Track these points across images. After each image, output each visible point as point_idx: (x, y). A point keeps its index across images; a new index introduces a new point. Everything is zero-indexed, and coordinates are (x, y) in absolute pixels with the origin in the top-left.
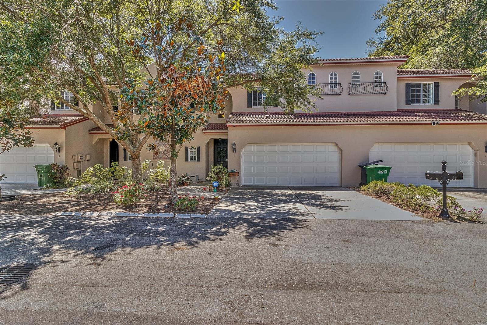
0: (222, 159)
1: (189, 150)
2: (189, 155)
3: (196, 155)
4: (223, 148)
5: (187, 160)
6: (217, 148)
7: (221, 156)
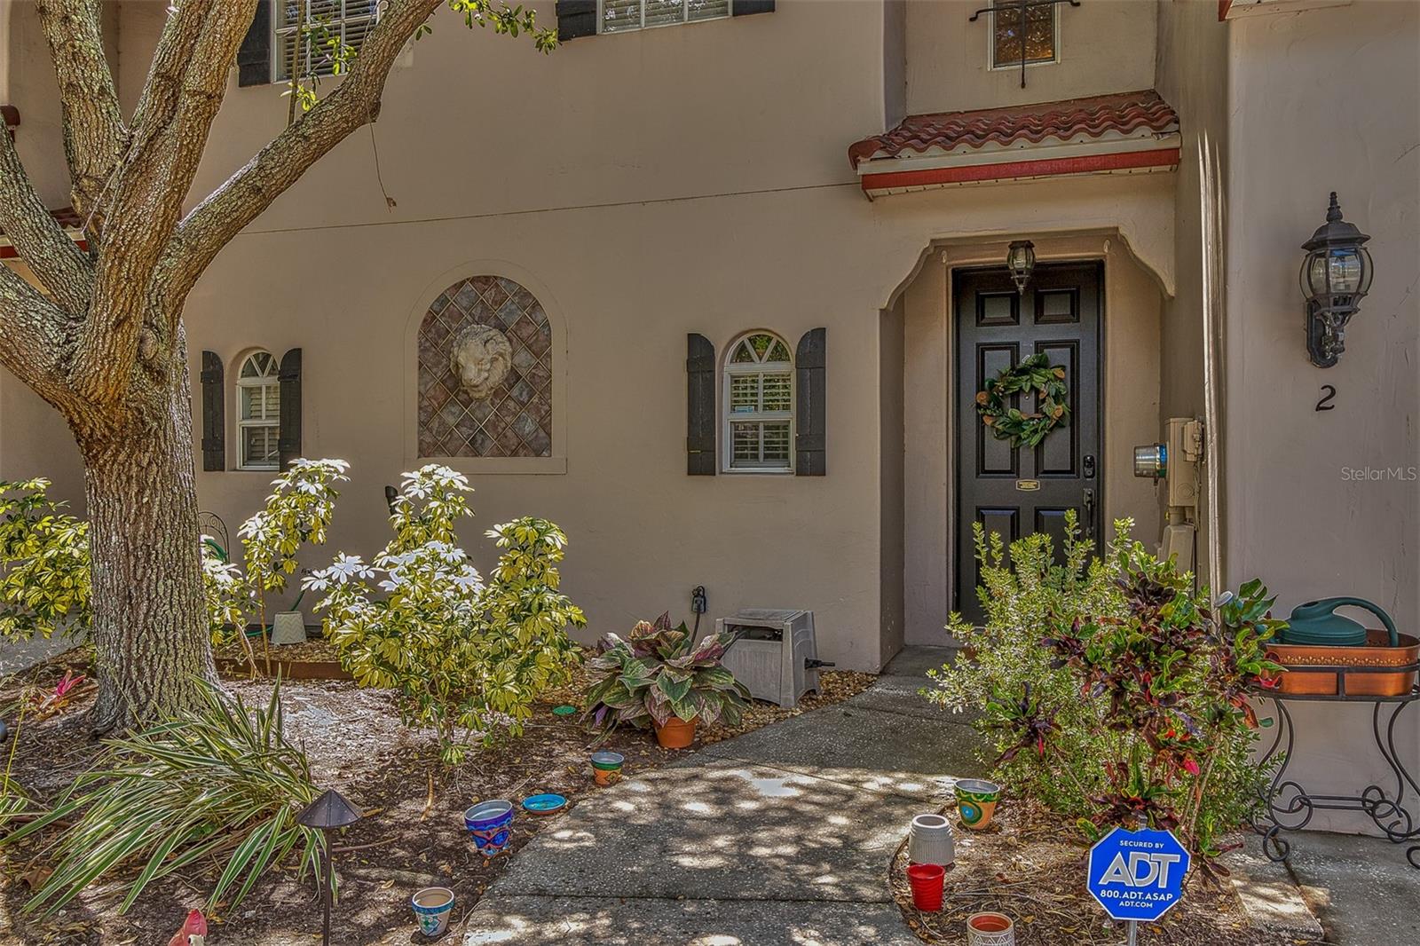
0: (1027, 457)
1: (727, 369)
2: (727, 418)
3: (790, 416)
4: (1040, 346)
5: (701, 462)
6: (982, 350)
7: (1018, 424)
